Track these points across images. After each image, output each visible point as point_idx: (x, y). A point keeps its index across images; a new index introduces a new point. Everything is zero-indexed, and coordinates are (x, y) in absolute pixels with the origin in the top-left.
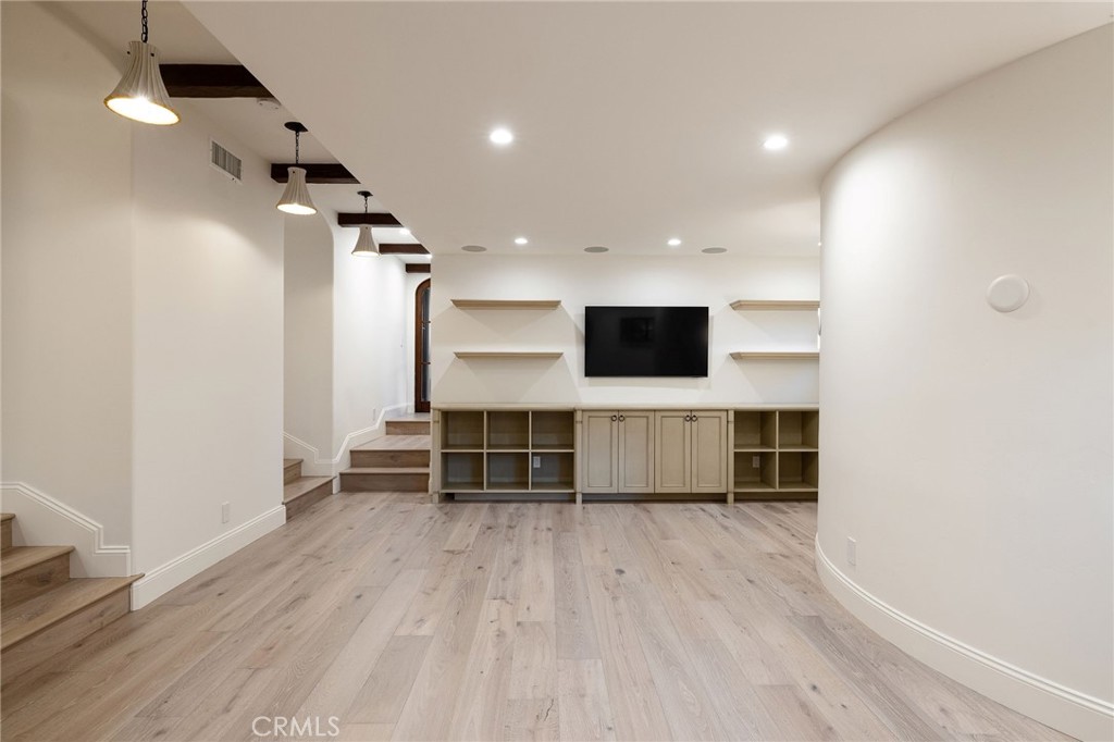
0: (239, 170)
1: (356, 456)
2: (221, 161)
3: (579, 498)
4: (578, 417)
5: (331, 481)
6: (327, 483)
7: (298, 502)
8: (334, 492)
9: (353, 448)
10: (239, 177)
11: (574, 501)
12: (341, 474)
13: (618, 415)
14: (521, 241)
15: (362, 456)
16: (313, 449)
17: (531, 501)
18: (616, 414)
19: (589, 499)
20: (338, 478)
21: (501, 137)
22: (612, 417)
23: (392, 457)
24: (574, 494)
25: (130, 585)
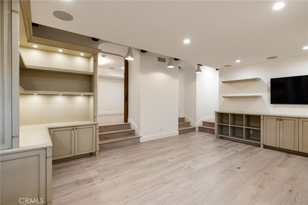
0: (165, 61)
1: (204, 123)
2: (160, 60)
3: (262, 146)
4: (262, 118)
5: (195, 128)
6: (194, 128)
7: (183, 131)
8: (196, 131)
9: (204, 121)
10: (165, 62)
11: (260, 147)
12: (199, 127)
13: (280, 119)
14: (238, 61)
15: (206, 123)
16: (192, 120)
17: (243, 143)
18: (279, 118)
19: (265, 147)
20: (198, 127)
21: (187, 41)
22: (277, 119)
23: (212, 124)
24: (260, 144)
25: (140, 137)
